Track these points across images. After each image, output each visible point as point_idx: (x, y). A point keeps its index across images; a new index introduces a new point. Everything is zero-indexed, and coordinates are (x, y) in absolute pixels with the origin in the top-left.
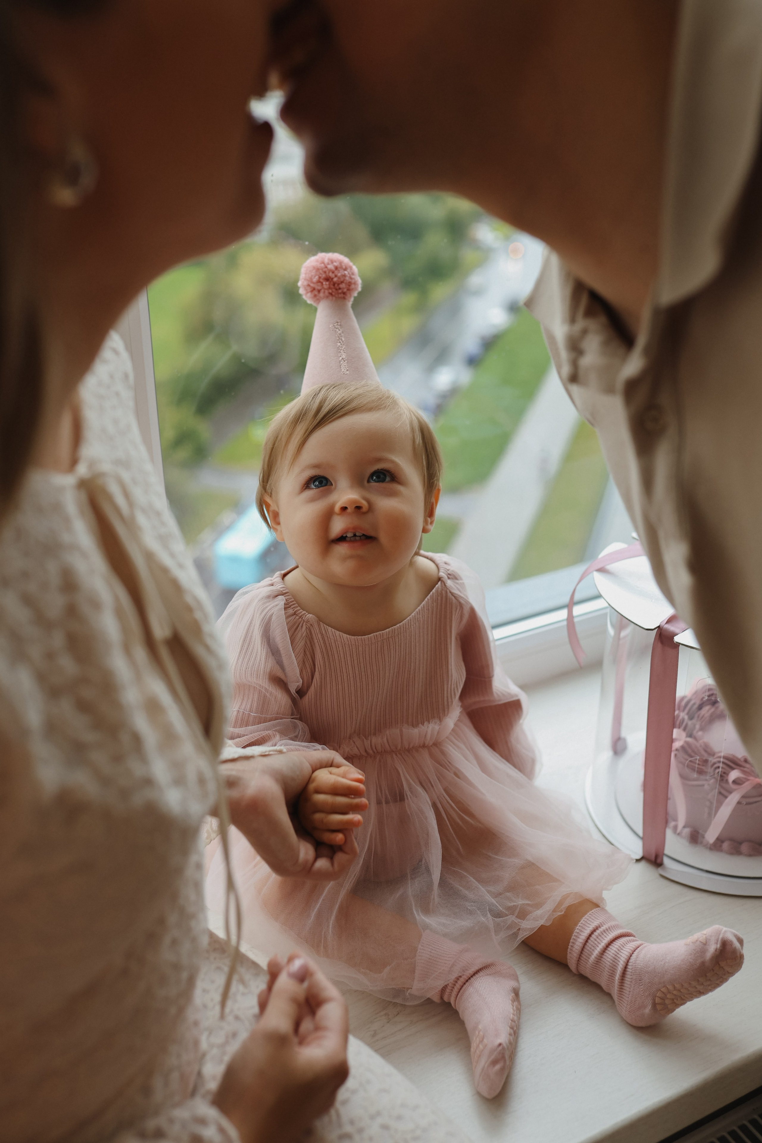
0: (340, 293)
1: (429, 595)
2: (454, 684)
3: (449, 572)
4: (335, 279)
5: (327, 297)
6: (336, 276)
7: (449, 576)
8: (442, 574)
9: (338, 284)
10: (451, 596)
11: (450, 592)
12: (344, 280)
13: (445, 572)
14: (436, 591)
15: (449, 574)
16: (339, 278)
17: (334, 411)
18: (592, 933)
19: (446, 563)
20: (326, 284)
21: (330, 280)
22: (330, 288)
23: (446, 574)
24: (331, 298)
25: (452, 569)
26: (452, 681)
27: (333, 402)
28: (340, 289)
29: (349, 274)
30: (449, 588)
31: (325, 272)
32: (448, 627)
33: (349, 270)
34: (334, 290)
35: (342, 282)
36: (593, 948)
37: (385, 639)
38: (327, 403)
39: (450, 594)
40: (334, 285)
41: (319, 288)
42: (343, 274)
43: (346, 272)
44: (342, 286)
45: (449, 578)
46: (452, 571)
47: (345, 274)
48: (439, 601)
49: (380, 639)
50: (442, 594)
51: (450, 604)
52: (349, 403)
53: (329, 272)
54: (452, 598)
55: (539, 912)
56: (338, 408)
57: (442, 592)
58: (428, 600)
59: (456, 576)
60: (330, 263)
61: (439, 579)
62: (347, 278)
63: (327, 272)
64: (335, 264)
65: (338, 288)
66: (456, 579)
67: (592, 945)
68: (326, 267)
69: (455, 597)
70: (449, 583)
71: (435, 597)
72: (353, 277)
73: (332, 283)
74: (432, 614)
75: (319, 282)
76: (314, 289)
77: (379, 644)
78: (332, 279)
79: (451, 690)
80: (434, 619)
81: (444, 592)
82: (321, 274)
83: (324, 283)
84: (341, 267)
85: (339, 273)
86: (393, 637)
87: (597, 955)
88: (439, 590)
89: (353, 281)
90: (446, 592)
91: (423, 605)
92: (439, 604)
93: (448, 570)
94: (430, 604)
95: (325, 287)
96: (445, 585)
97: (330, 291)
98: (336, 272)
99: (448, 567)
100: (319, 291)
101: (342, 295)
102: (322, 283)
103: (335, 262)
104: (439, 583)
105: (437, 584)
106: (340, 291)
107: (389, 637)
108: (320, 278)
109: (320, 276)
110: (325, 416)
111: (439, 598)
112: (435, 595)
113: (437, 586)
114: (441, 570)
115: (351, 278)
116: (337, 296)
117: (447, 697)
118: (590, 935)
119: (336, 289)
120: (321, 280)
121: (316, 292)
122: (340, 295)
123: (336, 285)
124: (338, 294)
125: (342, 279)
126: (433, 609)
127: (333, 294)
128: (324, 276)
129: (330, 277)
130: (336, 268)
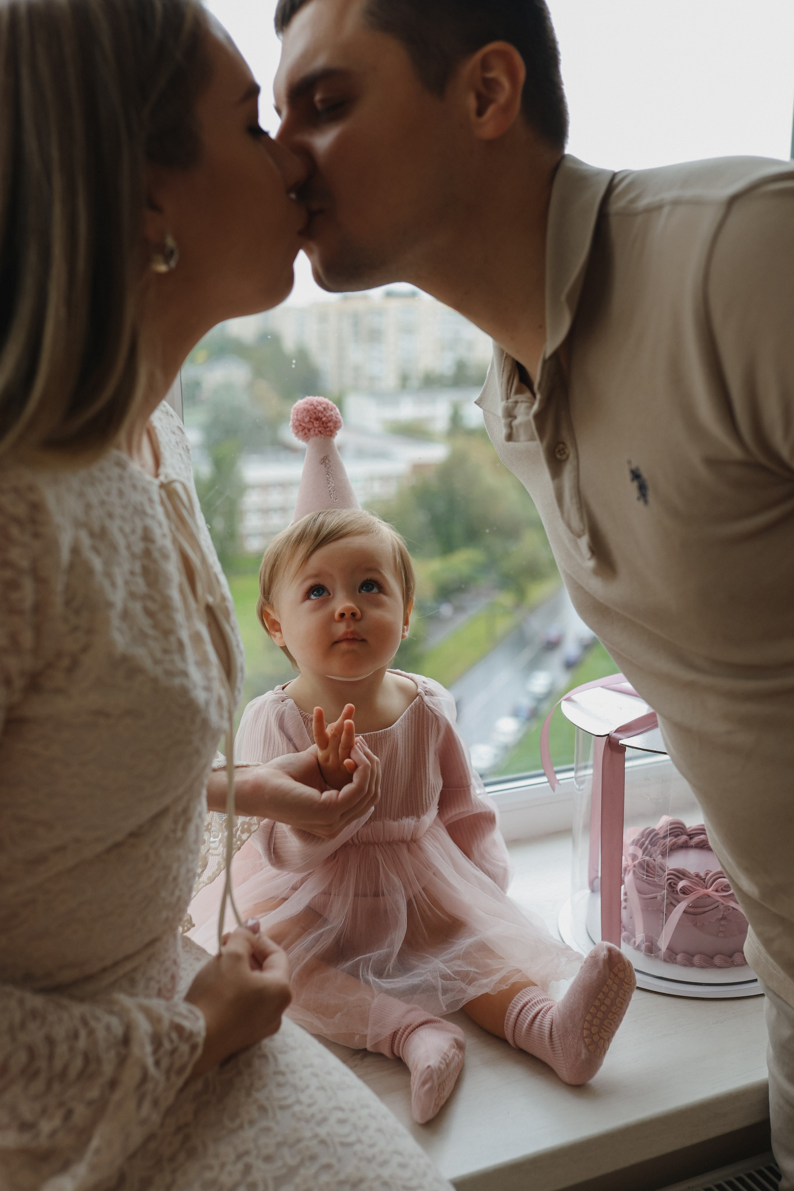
0: (328, 431)
1: (409, 707)
2: (431, 788)
3: (426, 689)
4: (324, 419)
5: (316, 435)
6: (325, 416)
7: (426, 693)
8: (419, 690)
9: (326, 423)
10: (427, 709)
11: (427, 706)
12: (332, 419)
13: (423, 689)
14: (414, 704)
15: (426, 691)
16: (327, 418)
17: (331, 535)
18: (523, 1008)
19: (424, 683)
20: (317, 423)
21: (320, 419)
22: (319, 427)
23: (423, 691)
24: (320, 435)
25: (429, 687)
26: (429, 784)
27: (330, 527)
28: (328, 427)
29: (334, 414)
30: (426, 703)
31: (315, 413)
32: (425, 735)
33: (334, 411)
34: (323, 428)
35: (330, 421)
36: (523, 1022)
37: (378, 739)
38: (324, 528)
39: (427, 707)
40: (323, 423)
41: (310, 427)
42: (330, 414)
43: (332, 413)
44: (329, 424)
45: (426, 695)
46: (429, 689)
47: (332, 414)
48: (417, 713)
49: (374, 739)
50: (419, 707)
51: (426, 715)
52: (343, 528)
53: (318, 413)
54: (428, 711)
55: (485, 981)
56: (334, 533)
57: (420, 706)
58: (408, 711)
59: (433, 693)
60: (319, 405)
61: (418, 695)
62: (334, 418)
63: (317, 413)
64: (323, 405)
65: (326, 426)
66: (432, 695)
67: (522, 1019)
68: (315, 409)
69: (430, 710)
70: (426, 698)
71: (413, 709)
72: (337, 416)
73: (321, 422)
74: (412, 723)
75: (310, 421)
76: (304, 428)
77: (373, 742)
78: (322, 418)
79: (429, 793)
80: (413, 728)
81: (421, 706)
82: (311, 414)
83: (315, 422)
84: (328, 408)
85: (327, 413)
86: (385, 739)
87: (526, 1027)
88: (417, 703)
89: (338, 420)
90: (423, 705)
91: (405, 715)
92: (417, 716)
93: (426, 688)
94: (410, 714)
95: (316, 425)
96: (422, 700)
97: (320, 429)
98: (325, 412)
99: (426, 686)
100: (309, 430)
101: (329, 433)
102: (313, 423)
103: (323, 404)
104: (417, 698)
105: (416, 698)
106: (328, 429)
107: (382, 737)
108: (311, 418)
109: (311, 416)
110: (324, 539)
111: (417, 711)
112: (413, 708)
113: (415, 700)
114: (419, 687)
115: (336, 418)
116: (325, 433)
117: (426, 798)
118: (521, 1011)
119: (325, 428)
120: (312, 420)
121: (306, 431)
122: (327, 433)
123: (325, 424)
124: (326, 431)
125: (330, 419)
126: (412, 720)
127: (322, 432)
128: (314, 416)
129: (319, 417)
130: (325, 409)
